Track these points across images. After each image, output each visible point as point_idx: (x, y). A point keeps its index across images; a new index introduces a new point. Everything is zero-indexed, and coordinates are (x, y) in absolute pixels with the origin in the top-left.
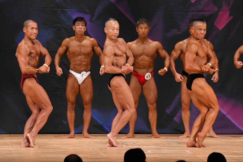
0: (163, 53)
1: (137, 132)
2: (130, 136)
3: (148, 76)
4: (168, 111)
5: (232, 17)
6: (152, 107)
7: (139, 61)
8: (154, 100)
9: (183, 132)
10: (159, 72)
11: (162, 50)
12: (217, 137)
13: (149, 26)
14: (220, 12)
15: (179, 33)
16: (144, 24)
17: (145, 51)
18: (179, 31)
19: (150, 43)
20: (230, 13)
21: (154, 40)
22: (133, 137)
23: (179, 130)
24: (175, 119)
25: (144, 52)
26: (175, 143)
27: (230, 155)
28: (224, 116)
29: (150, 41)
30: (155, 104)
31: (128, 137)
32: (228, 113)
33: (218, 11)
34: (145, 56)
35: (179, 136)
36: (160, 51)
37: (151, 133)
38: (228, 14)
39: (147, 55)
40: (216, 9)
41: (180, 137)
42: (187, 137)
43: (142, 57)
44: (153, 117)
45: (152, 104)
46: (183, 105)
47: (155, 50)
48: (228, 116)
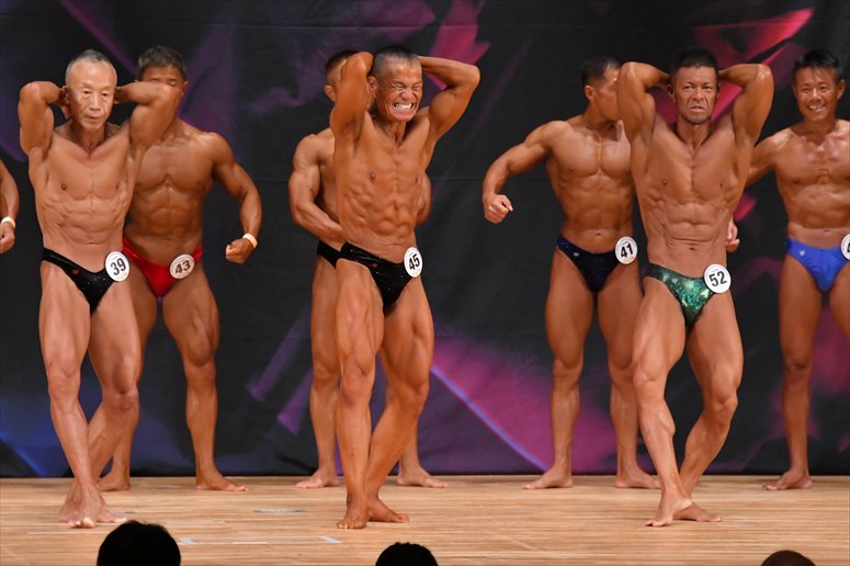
0: (237, 176)
1: (142, 469)
2: (113, 485)
3: (182, 266)
4: (256, 390)
5: (486, 47)
6: (198, 374)
7: (151, 206)
8: (207, 347)
9: (309, 470)
10: (228, 250)
11: (232, 165)
12: (436, 484)
13: (184, 76)
14: (444, 28)
15: (296, 103)
16: (163, 66)
17: (172, 171)
18: (294, 96)
19: (189, 138)
20: (479, 32)
21: (204, 128)
22: (126, 487)
23: (296, 461)
24: (282, 418)
25: (167, 176)
26: (285, 510)
27: (483, 548)
28: (461, 406)
29: (188, 129)
30: (209, 367)
31: (106, 486)
32: (475, 397)
33: (436, 24)
34: (171, 190)
35: (295, 482)
36: (225, 169)
37: (193, 474)
38: (473, 35)
39: (179, 187)
40: (429, 16)
41: (299, 485)
42: (326, 486)
43: (161, 191)
44: (201, 410)
45: (199, 363)
46: (318, 366)
47: (209, 164)
48: (474, 407)
